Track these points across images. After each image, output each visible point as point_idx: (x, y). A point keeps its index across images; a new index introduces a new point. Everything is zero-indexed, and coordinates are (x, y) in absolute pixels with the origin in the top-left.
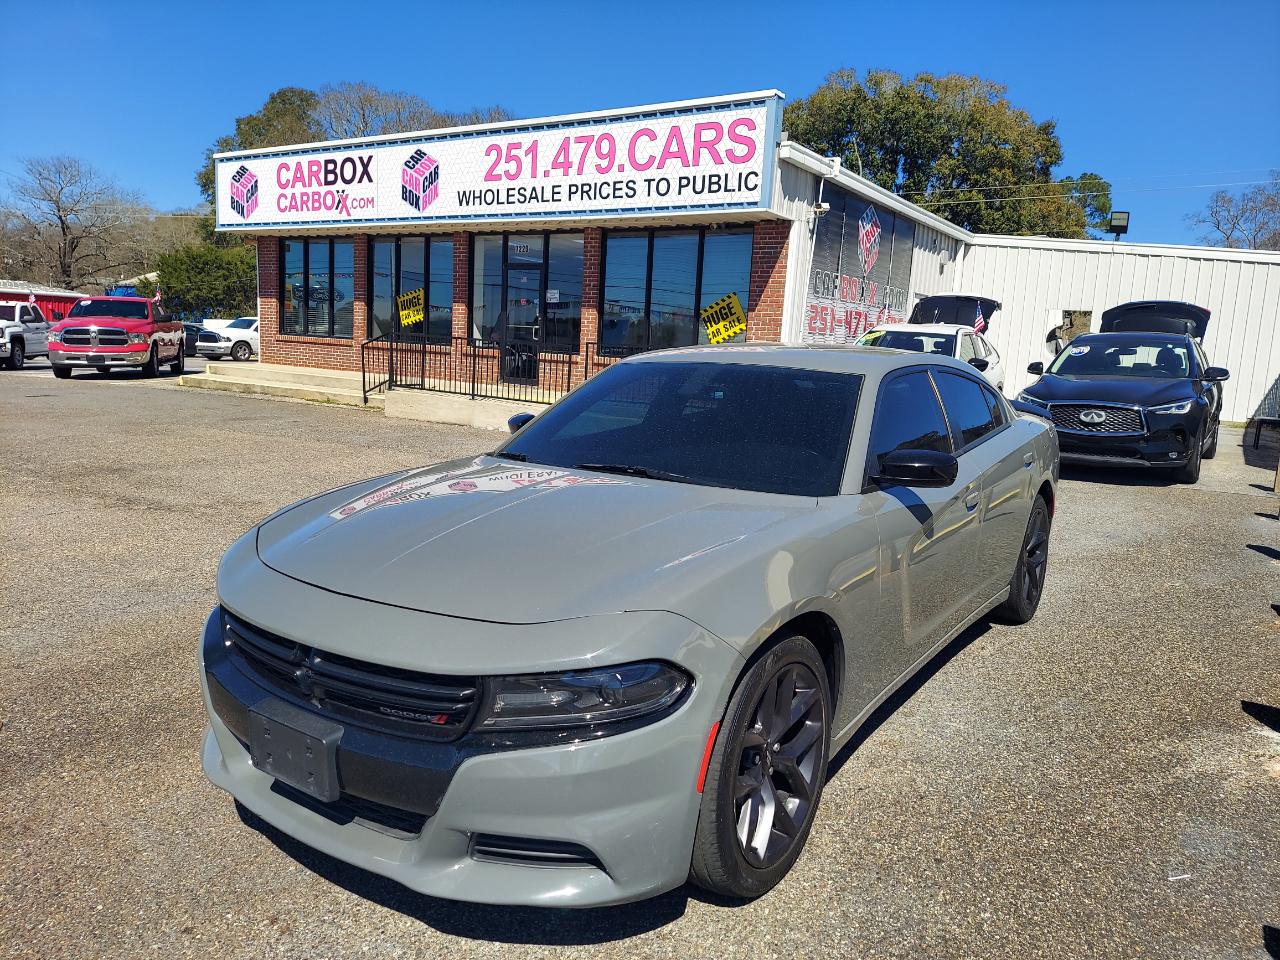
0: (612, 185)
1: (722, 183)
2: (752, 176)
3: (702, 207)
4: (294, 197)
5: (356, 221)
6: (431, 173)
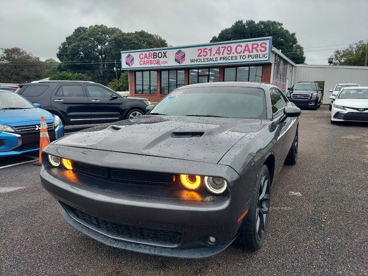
2: (266, 55)
3: (254, 61)
4: (144, 61)
5: (162, 67)
6: (183, 56)
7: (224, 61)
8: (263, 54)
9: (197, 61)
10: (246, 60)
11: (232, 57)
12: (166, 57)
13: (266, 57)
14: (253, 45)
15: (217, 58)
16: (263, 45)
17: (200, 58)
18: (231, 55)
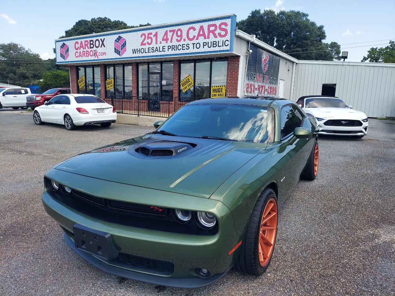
1: (217, 44)
2: (227, 41)
3: (211, 52)
4: (80, 52)
5: (100, 60)
6: (124, 43)
7: (174, 52)
8: (223, 41)
9: (139, 51)
10: (201, 50)
11: (183, 45)
12: (104, 46)
13: (226, 45)
14: (209, 26)
15: (164, 48)
16: (223, 26)
17: (144, 47)
18: (182, 43)
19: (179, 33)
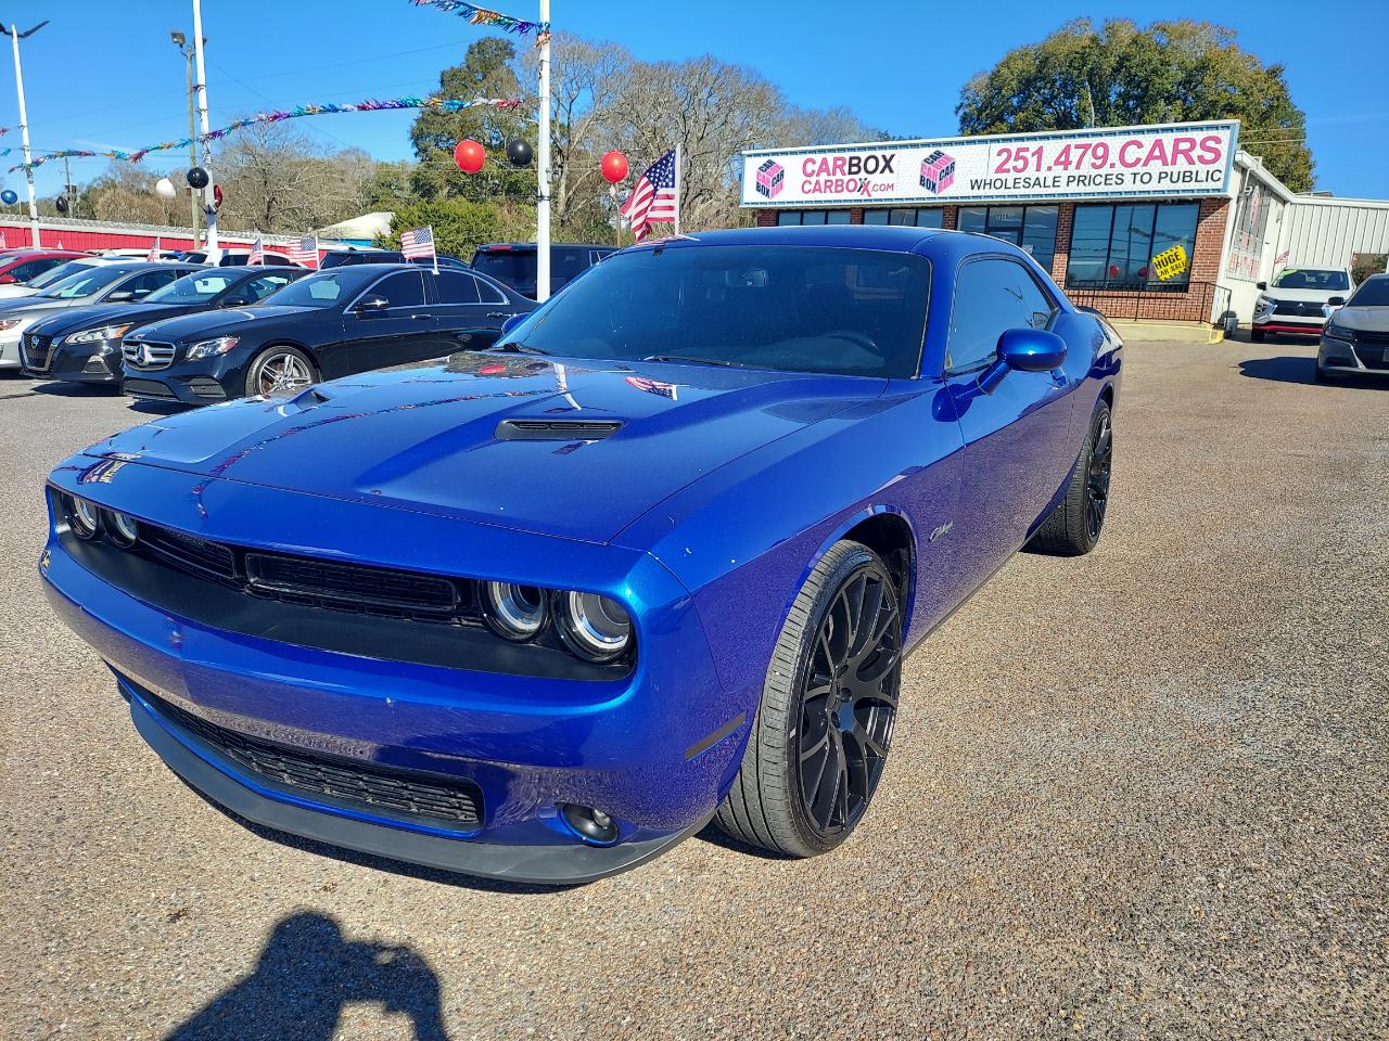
0: (1104, 177)
1: (1194, 176)
2: (1217, 172)
3: (1178, 191)
4: (818, 182)
5: (875, 200)
6: (947, 168)
7: (1082, 189)
8: (1208, 172)
9: (991, 184)
10: (1154, 186)
11: (1106, 175)
12: (891, 171)
13: (1215, 178)
14: (1177, 141)
15: (1057, 179)
16: (1211, 144)
17: (1003, 176)
18: (1104, 171)
19: (1100, 152)
